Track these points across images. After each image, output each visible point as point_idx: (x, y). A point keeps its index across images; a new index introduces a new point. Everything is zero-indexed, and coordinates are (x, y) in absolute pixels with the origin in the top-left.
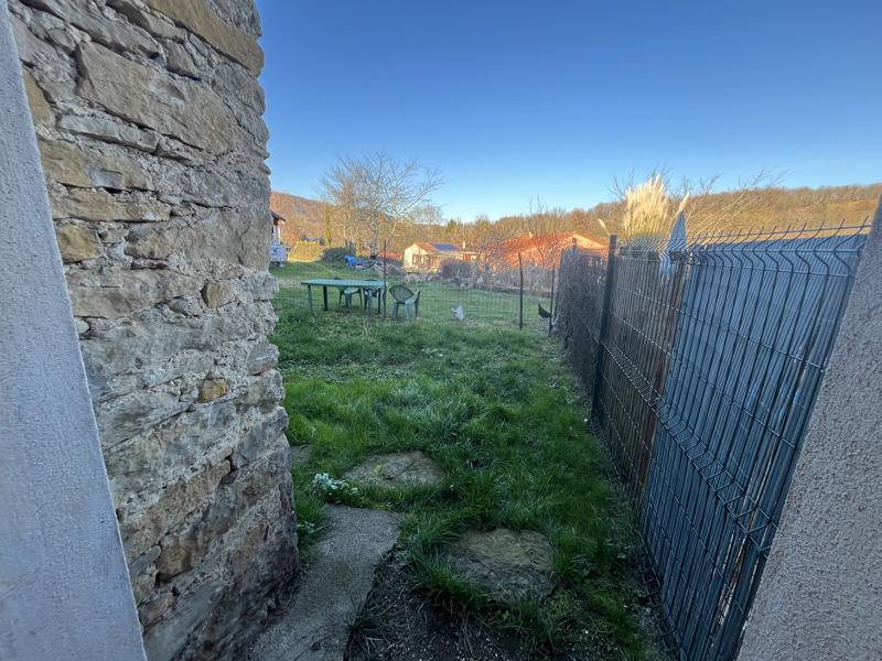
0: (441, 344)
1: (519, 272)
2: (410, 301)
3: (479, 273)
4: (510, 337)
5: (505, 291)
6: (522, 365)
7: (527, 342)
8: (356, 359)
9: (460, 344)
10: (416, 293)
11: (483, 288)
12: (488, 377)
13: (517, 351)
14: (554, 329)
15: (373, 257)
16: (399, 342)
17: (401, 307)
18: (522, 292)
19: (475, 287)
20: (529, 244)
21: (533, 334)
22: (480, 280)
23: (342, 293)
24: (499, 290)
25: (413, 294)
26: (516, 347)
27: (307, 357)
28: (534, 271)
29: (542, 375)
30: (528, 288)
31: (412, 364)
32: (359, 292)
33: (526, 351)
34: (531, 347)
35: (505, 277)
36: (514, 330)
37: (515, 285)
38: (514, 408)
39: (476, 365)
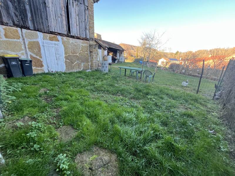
0: (156, 94)
1: (202, 69)
2: (151, 76)
3: (183, 68)
4: (190, 96)
5: (193, 76)
6: (193, 113)
7: (199, 100)
8: (122, 95)
9: (164, 96)
10: (153, 74)
11: (184, 74)
12: (172, 116)
13: (192, 104)
14: (217, 97)
15: (148, 61)
16: (140, 91)
17: (147, 78)
18: (201, 77)
19: (180, 73)
20: (209, 59)
21: (204, 97)
22: (184, 71)
23: (131, 71)
24: (190, 75)
25: (152, 74)
26: (192, 102)
27: (108, 91)
28: (209, 69)
29: (205, 122)
30: (205, 76)
31: (141, 101)
32: (136, 71)
33: (198, 105)
34: (201, 104)
35: (195, 71)
36: (193, 93)
37: (199, 74)
38: (181, 144)
39: (168, 108)
